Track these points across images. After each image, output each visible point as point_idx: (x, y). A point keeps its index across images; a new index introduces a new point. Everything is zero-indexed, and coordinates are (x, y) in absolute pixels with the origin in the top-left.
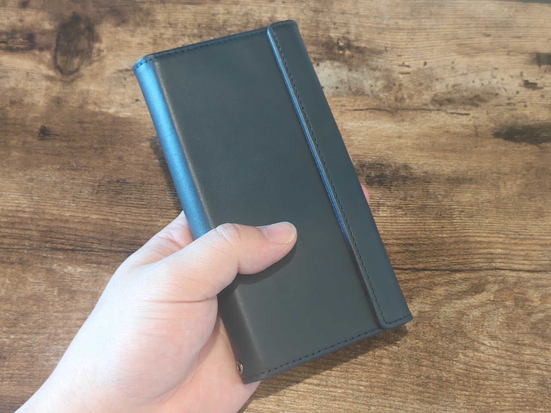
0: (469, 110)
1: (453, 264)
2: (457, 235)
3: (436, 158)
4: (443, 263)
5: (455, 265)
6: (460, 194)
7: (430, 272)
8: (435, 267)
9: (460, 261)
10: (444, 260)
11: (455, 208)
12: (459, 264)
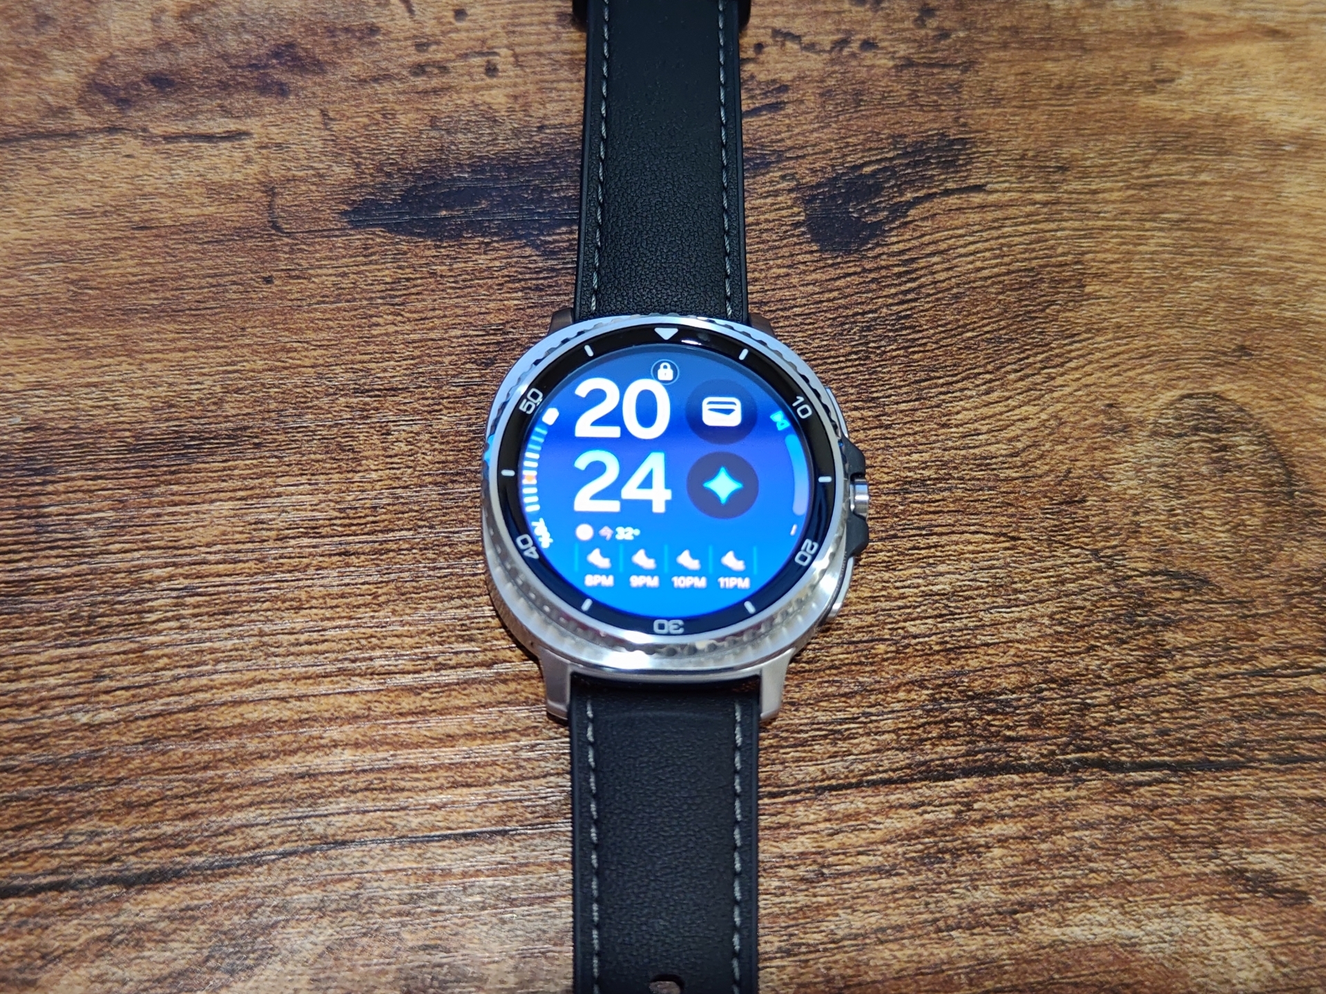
0: (248, 113)
1: (138, 845)
2: (157, 706)
3: (87, 353)
4: (92, 848)
5: (143, 850)
6: (185, 509)
7: (28, 902)
8: (54, 872)
9: (167, 829)
10: (93, 834)
11: (161, 579)
12: (159, 842)
